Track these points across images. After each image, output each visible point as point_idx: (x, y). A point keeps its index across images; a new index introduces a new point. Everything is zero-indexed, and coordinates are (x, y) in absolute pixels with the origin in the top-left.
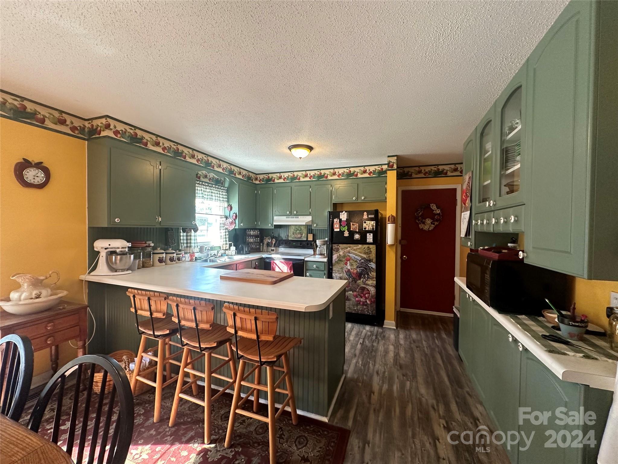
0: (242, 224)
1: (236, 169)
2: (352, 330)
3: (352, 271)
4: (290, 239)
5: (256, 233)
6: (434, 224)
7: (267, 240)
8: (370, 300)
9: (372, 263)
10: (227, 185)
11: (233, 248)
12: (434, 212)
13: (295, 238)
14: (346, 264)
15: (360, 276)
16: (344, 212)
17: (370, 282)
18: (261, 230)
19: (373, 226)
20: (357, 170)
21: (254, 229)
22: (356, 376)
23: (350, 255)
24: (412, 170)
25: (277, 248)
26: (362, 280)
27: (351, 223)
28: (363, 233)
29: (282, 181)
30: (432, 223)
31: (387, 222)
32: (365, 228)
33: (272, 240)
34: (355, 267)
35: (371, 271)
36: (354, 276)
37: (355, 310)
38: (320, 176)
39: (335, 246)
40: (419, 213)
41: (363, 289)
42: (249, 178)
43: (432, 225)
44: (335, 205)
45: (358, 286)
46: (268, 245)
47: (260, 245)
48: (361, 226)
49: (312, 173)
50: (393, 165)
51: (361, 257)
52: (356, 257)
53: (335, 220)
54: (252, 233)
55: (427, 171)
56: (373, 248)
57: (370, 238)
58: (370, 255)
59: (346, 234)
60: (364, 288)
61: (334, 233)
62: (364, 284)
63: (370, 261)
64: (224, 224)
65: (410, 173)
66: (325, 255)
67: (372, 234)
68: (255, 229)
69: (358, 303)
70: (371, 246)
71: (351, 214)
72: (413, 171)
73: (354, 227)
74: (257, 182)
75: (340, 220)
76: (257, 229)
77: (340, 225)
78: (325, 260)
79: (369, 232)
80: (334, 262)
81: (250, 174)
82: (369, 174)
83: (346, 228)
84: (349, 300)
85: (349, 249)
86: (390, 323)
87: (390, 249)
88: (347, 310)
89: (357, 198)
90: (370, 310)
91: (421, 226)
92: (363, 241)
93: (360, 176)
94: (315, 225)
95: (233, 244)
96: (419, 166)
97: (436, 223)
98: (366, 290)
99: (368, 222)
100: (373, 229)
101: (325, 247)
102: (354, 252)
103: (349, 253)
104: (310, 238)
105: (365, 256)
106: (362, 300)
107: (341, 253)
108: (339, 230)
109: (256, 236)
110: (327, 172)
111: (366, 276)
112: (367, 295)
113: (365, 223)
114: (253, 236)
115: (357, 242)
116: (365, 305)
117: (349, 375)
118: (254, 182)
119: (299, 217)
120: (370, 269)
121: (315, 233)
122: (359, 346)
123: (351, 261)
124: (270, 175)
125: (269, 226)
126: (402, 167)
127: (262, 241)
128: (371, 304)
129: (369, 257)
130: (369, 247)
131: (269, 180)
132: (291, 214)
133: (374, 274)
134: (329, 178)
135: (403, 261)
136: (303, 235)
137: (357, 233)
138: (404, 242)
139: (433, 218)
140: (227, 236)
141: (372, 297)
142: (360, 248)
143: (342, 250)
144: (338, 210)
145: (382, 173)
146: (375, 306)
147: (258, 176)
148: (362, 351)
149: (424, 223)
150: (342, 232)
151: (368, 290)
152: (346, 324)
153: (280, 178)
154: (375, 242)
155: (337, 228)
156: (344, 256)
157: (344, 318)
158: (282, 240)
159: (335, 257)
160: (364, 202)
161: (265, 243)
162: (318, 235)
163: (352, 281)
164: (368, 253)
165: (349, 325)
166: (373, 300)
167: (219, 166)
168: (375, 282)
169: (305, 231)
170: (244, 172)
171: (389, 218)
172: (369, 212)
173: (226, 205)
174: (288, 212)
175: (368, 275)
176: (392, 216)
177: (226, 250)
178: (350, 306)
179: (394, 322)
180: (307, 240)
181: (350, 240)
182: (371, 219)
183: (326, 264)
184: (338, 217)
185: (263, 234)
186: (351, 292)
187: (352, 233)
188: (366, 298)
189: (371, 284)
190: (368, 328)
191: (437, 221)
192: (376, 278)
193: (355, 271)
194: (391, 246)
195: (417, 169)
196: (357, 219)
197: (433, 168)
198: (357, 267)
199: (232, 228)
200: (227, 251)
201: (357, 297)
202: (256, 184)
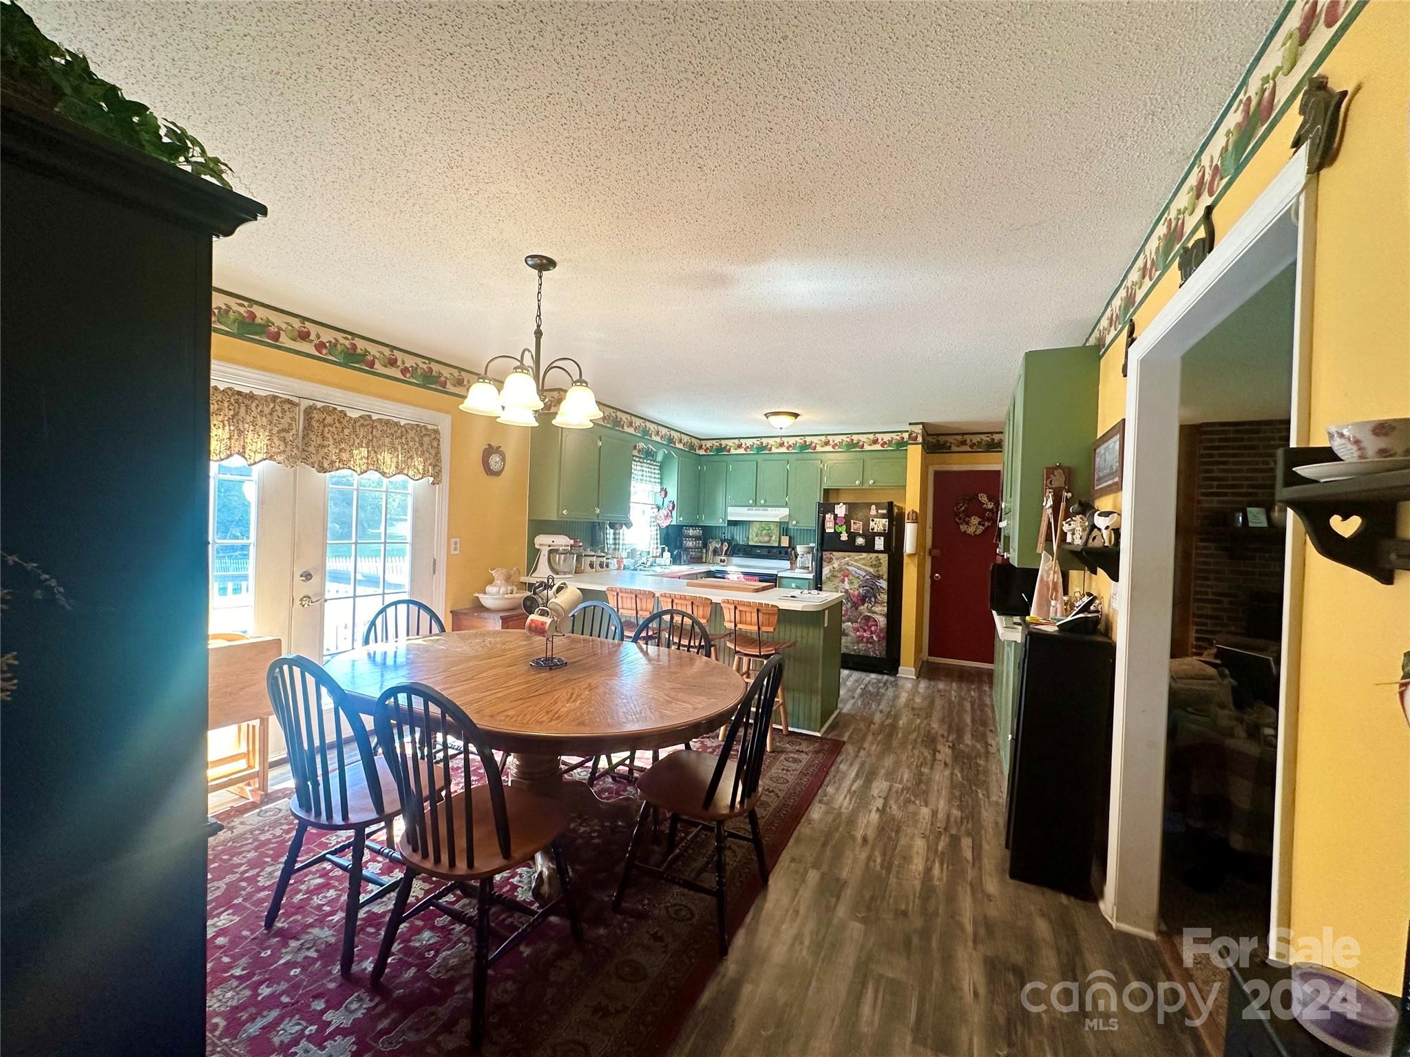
0: (681, 519)
1: (676, 435)
2: (849, 676)
3: (851, 591)
4: (750, 544)
5: (698, 532)
6: (983, 525)
7: (714, 545)
8: (878, 636)
9: (881, 581)
10: (660, 458)
11: (667, 555)
12: (985, 506)
13: (760, 542)
14: (843, 581)
15: (863, 599)
16: (841, 504)
17: (878, 609)
18: (706, 529)
19: (884, 525)
20: (863, 438)
21: (694, 527)
22: (853, 712)
23: (850, 568)
24: (951, 439)
25: (730, 558)
26: (866, 605)
27: (852, 521)
28: (870, 537)
29: (742, 451)
30: (979, 524)
31: (906, 521)
32: (873, 529)
33: (722, 544)
34: (856, 586)
35: (880, 593)
36: (854, 599)
37: (855, 650)
38: (805, 446)
39: (826, 555)
40: (961, 507)
41: (867, 619)
42: (692, 447)
43: (981, 527)
44: (827, 492)
45: (861, 614)
46: (715, 552)
47: (701, 552)
48: (866, 525)
49: (792, 441)
50: (917, 437)
51: (866, 571)
52: (859, 571)
53: (828, 516)
54: (691, 532)
55: (975, 441)
56: (884, 558)
57: (879, 543)
58: (879, 569)
59: (844, 537)
60: (870, 617)
61: (826, 536)
62: (870, 611)
63: (880, 577)
64: (655, 517)
65: (948, 444)
66: (810, 569)
67: (882, 538)
68: (696, 526)
69: (860, 640)
70: (881, 556)
71: (851, 507)
72: (953, 441)
73: (856, 527)
74: (702, 452)
75: (836, 516)
76: (699, 526)
77: (836, 523)
78: (811, 576)
79: (879, 534)
80: (824, 578)
81: (693, 440)
82: (882, 445)
83: (844, 527)
84: (847, 635)
85: (847, 559)
86: (907, 670)
87: (910, 561)
88: (844, 650)
89: (862, 483)
90: (877, 650)
91: (963, 528)
92: (869, 548)
93: (867, 447)
94: (794, 522)
95: (667, 548)
96: (963, 434)
97: (987, 524)
98: (872, 620)
99: (878, 520)
100: (885, 530)
101: (810, 556)
102: (856, 564)
103: (848, 564)
104: (785, 542)
105: (871, 570)
106: (865, 635)
107: (836, 565)
108: (832, 531)
109: (697, 538)
110: (815, 440)
111: (873, 600)
112: (873, 628)
113: (873, 520)
114: (691, 537)
115: (860, 549)
116: (871, 643)
117: (845, 711)
118: (698, 452)
119: (769, 509)
120: (879, 589)
121: (792, 534)
122: (859, 691)
123: (851, 577)
124: (724, 443)
125: (719, 522)
126: (936, 435)
127: (705, 546)
128: (879, 641)
129: (878, 571)
130: (877, 557)
131: (720, 449)
132: (755, 504)
133: (884, 597)
134: (819, 449)
135: (934, 583)
136: (774, 537)
137: (860, 535)
138: (936, 552)
139: (982, 516)
140: (659, 536)
141: (881, 630)
142: (864, 559)
143: (836, 561)
144: (832, 501)
145: (902, 444)
146: (884, 644)
147: (703, 443)
148: (861, 695)
149: (967, 523)
150: (838, 534)
151: (875, 621)
152: (841, 670)
153: (740, 446)
154: (887, 549)
155: (830, 528)
156: (840, 570)
157: (838, 661)
158: (738, 545)
159: (826, 571)
160: (870, 490)
161: (711, 548)
162: (798, 539)
163: (851, 608)
164: (877, 565)
165: (845, 672)
166: (882, 635)
167: (631, 424)
168: (885, 609)
169: (776, 532)
170: (685, 439)
171: (908, 515)
172: (878, 506)
173: (658, 488)
174: (751, 502)
175: (876, 598)
176: (913, 512)
177: (656, 557)
178: (848, 644)
179: (913, 669)
180: (779, 547)
181: (850, 547)
182: (883, 516)
183: (811, 582)
184: (832, 511)
185: (707, 534)
186: (850, 623)
187: (852, 536)
188: (872, 633)
189: (879, 612)
190: (873, 676)
191: (988, 520)
192: (888, 603)
193: (856, 592)
194: (910, 555)
195: (959, 438)
196: (860, 514)
197: (983, 437)
198: (859, 587)
199: (665, 524)
200: (657, 559)
201: (859, 631)
202: (699, 455)
